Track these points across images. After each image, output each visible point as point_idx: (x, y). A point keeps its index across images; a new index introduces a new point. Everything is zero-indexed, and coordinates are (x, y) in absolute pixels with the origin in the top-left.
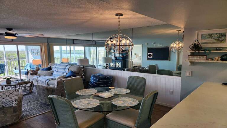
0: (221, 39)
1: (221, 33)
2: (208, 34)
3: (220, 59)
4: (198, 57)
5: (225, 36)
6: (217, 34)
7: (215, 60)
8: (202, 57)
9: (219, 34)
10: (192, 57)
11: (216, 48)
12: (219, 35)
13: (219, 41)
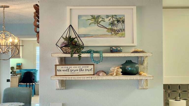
0: (115, 28)
1: (116, 16)
2: (92, 16)
3: (122, 72)
4: (78, 67)
5: (123, 22)
6: (108, 16)
7: (112, 75)
8: (84, 69)
9: (112, 16)
10: (65, 67)
11: (111, 47)
12: (112, 20)
13: (113, 33)
